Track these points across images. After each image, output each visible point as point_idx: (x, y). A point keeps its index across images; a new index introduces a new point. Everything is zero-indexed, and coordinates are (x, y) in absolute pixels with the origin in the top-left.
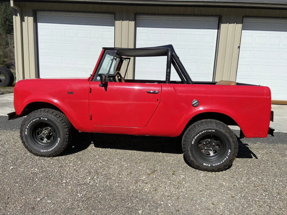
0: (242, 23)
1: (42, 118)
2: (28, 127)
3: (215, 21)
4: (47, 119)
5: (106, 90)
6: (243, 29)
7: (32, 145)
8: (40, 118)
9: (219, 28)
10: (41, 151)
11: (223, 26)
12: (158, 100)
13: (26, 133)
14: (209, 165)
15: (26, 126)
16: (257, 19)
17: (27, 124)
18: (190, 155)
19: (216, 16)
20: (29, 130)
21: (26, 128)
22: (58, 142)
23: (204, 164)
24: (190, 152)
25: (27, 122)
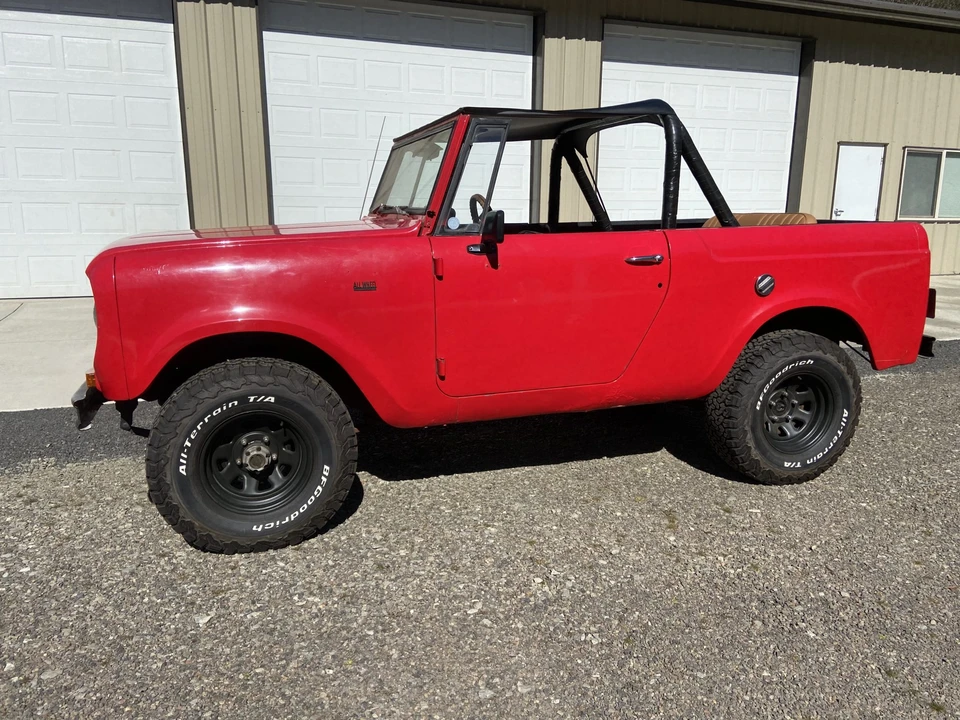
0: (601, 38)
1: (252, 399)
2: (189, 445)
3: (522, 27)
4: (273, 400)
5: (494, 264)
6: (606, 56)
7: (209, 512)
8: (243, 399)
9: (537, 51)
10: (254, 528)
11: (551, 45)
12: (660, 285)
13: (181, 468)
14: (799, 465)
15: (182, 439)
16: (637, 26)
17: (184, 433)
18: (751, 444)
19: (525, 10)
20: (193, 453)
21: (182, 448)
22: (324, 479)
23: (787, 465)
24: (749, 435)
25: (185, 421)
